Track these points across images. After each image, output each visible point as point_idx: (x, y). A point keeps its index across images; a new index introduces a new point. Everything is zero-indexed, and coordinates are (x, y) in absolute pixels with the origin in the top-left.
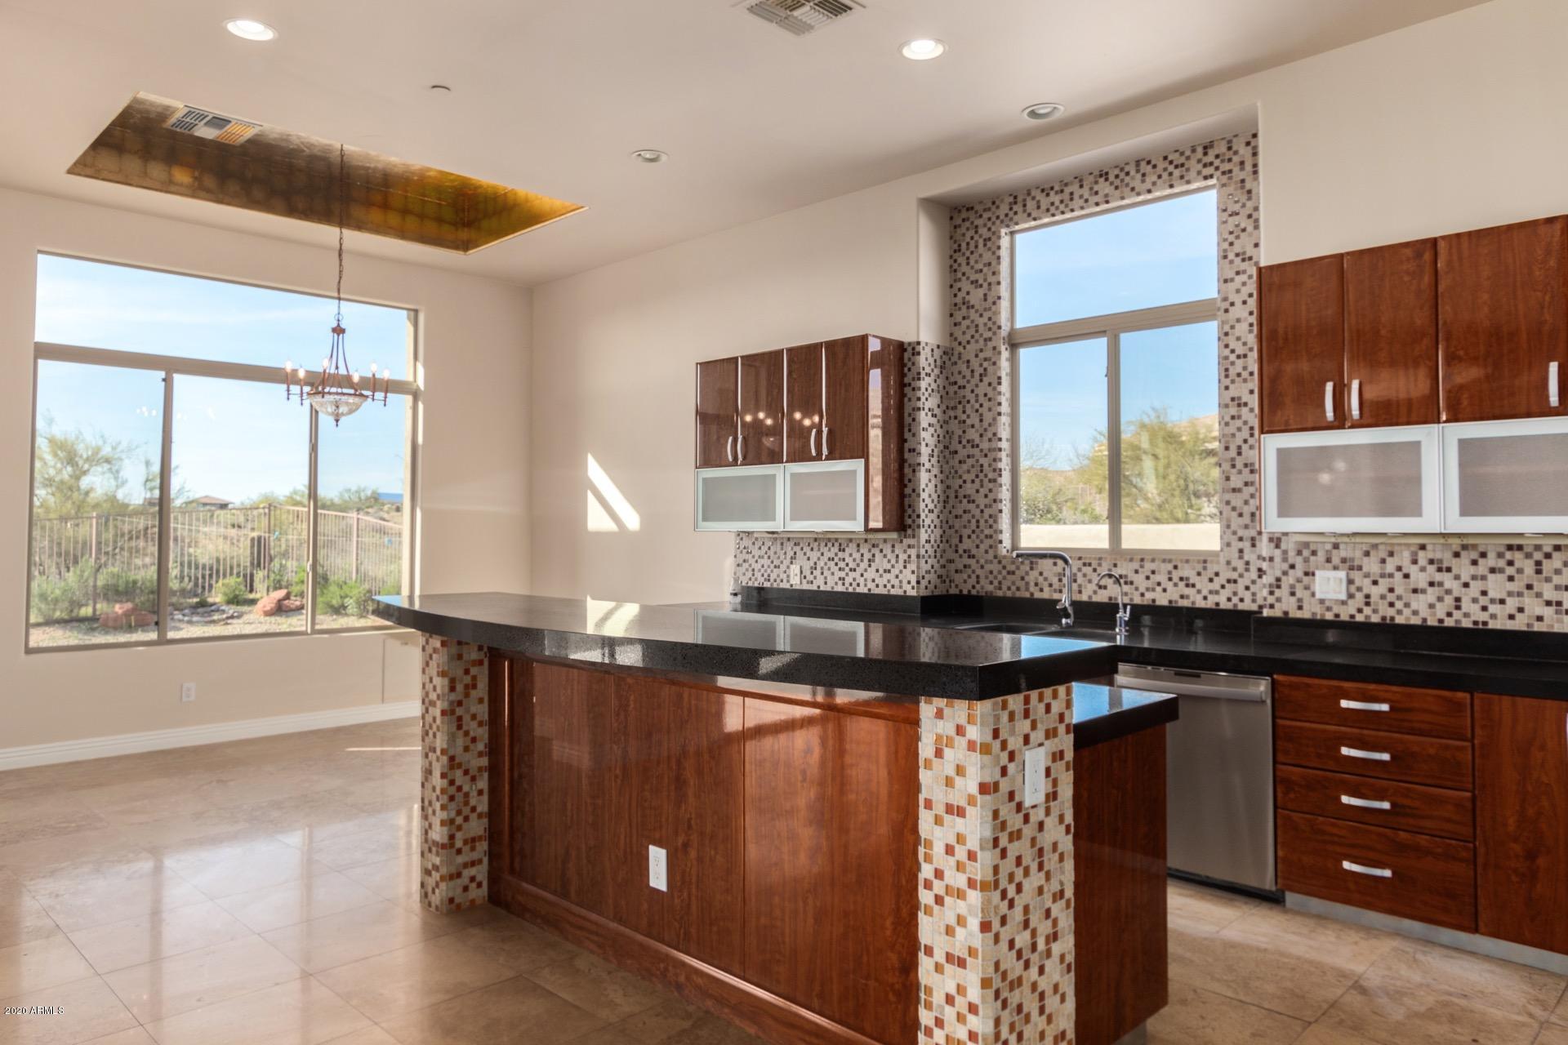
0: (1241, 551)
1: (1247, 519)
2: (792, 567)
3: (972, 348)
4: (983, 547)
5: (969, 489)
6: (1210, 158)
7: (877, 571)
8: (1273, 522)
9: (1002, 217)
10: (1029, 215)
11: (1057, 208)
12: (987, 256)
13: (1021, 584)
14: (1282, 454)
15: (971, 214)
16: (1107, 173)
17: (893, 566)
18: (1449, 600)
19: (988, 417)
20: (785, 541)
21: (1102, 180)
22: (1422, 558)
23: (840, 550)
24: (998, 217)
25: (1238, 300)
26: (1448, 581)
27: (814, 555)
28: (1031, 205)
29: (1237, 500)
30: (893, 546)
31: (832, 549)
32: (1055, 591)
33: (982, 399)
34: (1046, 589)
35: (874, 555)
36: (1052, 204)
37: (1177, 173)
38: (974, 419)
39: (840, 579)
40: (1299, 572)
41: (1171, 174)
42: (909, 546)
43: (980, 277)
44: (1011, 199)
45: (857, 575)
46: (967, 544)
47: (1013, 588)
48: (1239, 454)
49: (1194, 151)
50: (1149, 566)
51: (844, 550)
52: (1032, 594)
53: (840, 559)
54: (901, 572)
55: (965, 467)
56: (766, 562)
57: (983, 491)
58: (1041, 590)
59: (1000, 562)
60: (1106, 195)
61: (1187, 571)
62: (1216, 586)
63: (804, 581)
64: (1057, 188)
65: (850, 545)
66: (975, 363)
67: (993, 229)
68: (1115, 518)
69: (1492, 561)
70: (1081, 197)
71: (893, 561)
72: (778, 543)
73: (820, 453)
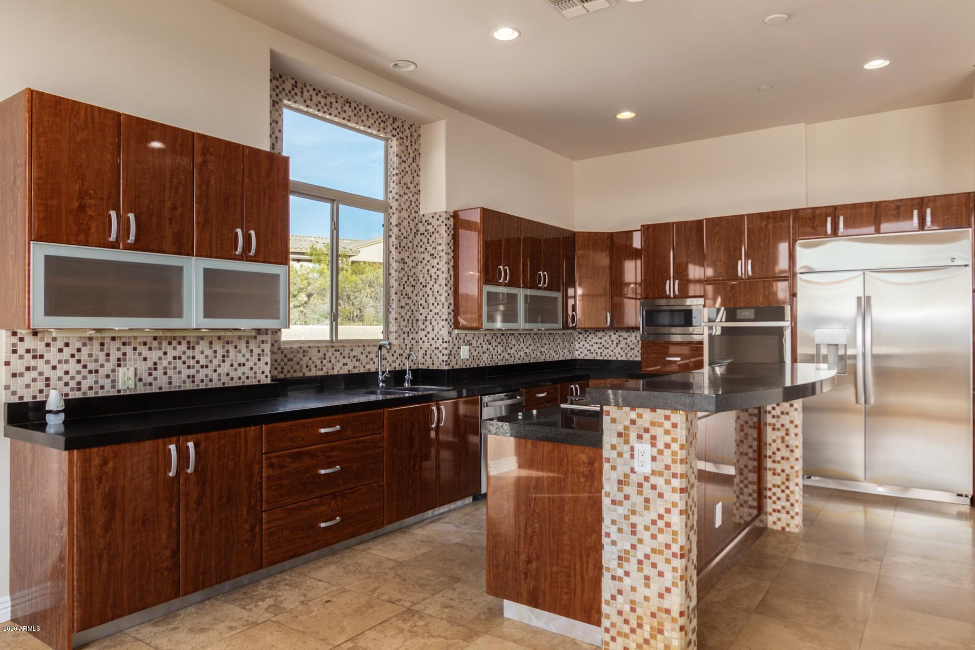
0: (404, 339)
2: (121, 370)
6: (396, 126)
7: (232, 365)
9: (287, 91)
10: (305, 101)
11: (323, 107)
13: (297, 367)
16: (350, 103)
17: (248, 360)
20: (107, 341)
21: (348, 105)
23: (189, 348)
24: (284, 89)
25: (405, 207)
27: (154, 355)
30: (248, 342)
31: (179, 347)
32: (319, 370)
34: (313, 369)
35: (228, 351)
36: (320, 103)
37: (382, 124)
39: (189, 377)
41: (380, 124)
42: (263, 342)
44: (293, 82)
45: (209, 371)
47: (292, 371)
48: (404, 288)
49: (389, 117)
50: (368, 349)
51: (194, 348)
52: (304, 374)
53: (188, 357)
54: (255, 364)
56: (73, 367)
58: (310, 370)
59: (282, 352)
60: (350, 117)
63: (140, 384)
64: (323, 93)
65: (202, 342)
67: (280, 96)
70: (337, 109)
71: (248, 355)
72: (96, 344)
73: (244, 254)
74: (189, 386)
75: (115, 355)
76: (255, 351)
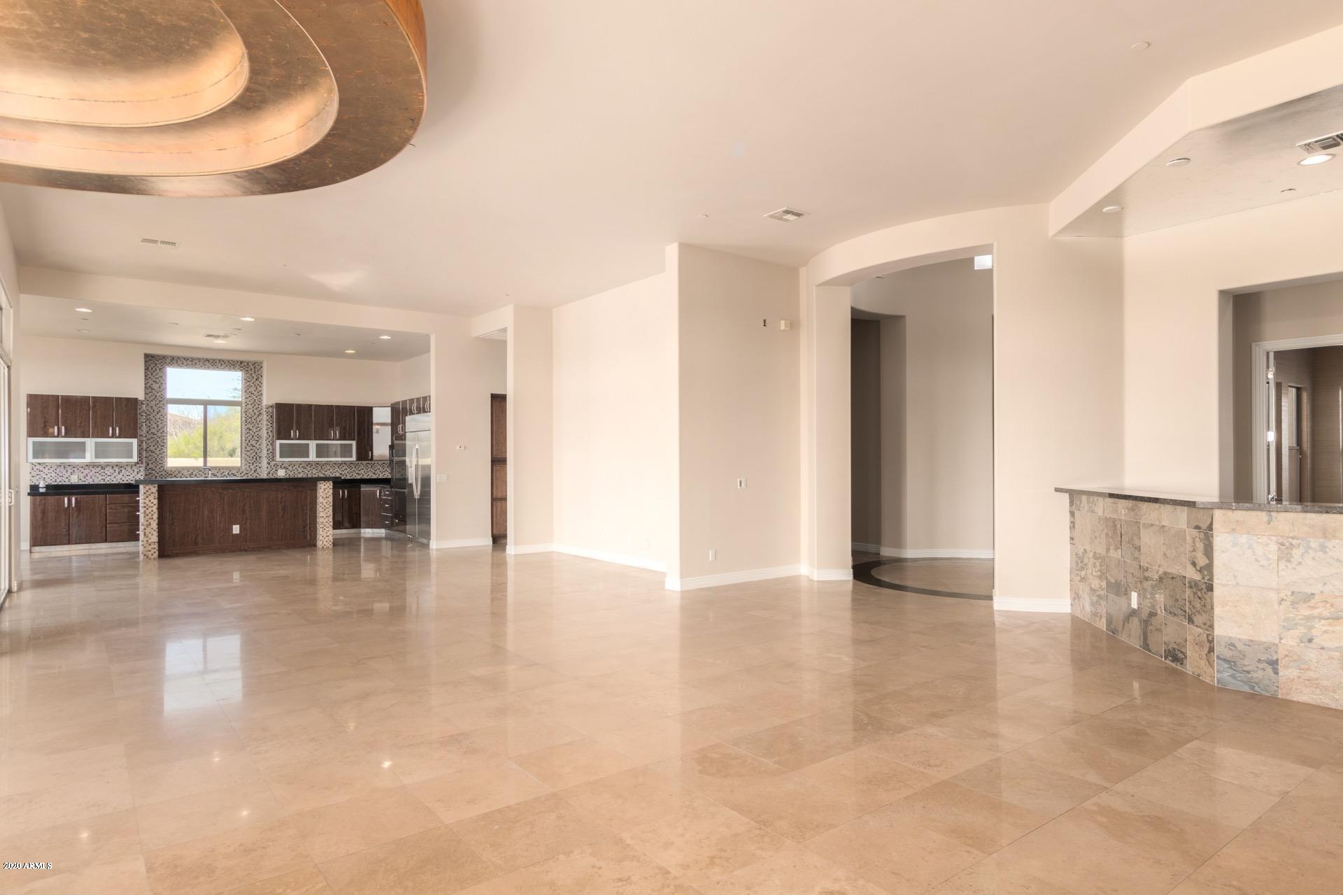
0: (249, 466)
1: (251, 458)
2: (73, 477)
3: (154, 403)
4: (158, 467)
6: (242, 365)
7: (123, 476)
8: (278, 458)
9: (167, 363)
10: (178, 365)
11: (191, 366)
12: (160, 374)
14: (281, 444)
15: (154, 359)
16: (208, 361)
17: (131, 474)
19: (160, 426)
20: (67, 466)
22: (301, 466)
23: (102, 469)
24: (165, 363)
25: (250, 403)
27: (87, 471)
28: (179, 362)
29: (248, 453)
30: (131, 467)
31: (97, 469)
33: (158, 419)
35: (121, 470)
37: (230, 366)
38: (155, 426)
39: (102, 479)
40: (273, 470)
41: (228, 366)
42: (140, 467)
43: (158, 381)
44: (171, 359)
45: (112, 477)
46: (150, 466)
48: (249, 442)
49: (238, 362)
50: (222, 471)
53: (102, 472)
56: (53, 475)
57: (158, 449)
61: (234, 472)
62: (242, 475)
63: (80, 481)
64: (191, 360)
65: (108, 467)
66: (155, 408)
67: (163, 366)
68: (205, 456)
69: (314, 466)
70: (198, 364)
71: (132, 472)
72: (62, 467)
73: (113, 436)
74: (102, 482)
75: (70, 471)
76: (136, 471)
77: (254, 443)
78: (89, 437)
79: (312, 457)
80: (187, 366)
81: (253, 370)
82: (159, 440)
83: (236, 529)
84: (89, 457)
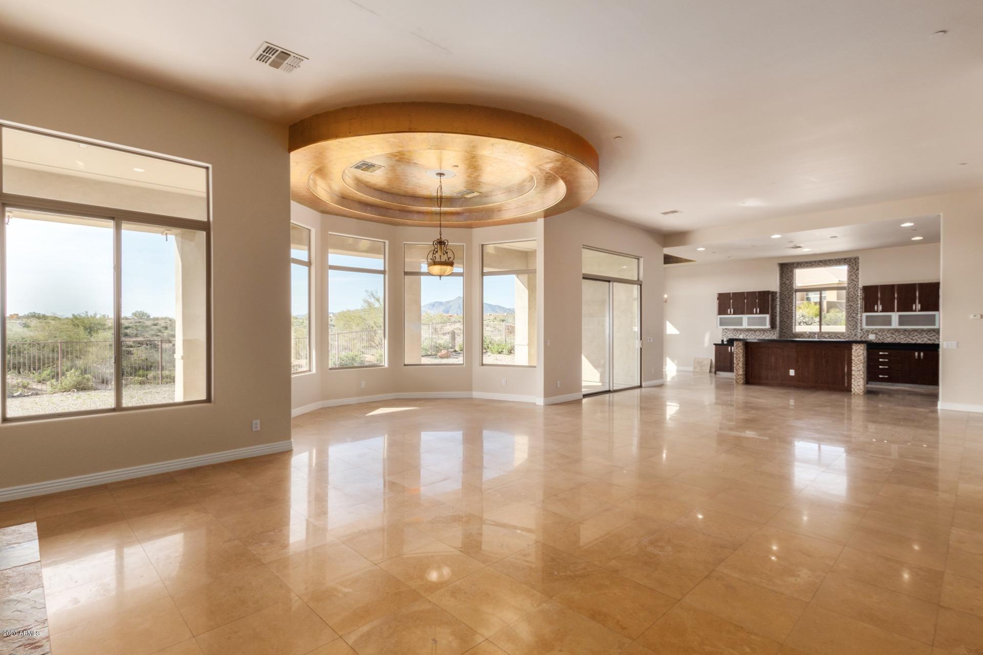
0: (851, 332)
1: (852, 326)
3: (786, 293)
4: (789, 331)
5: (785, 320)
7: (766, 336)
9: (794, 267)
10: (802, 267)
12: (791, 274)
13: (798, 338)
14: (866, 316)
15: (785, 266)
18: (894, 339)
19: (790, 306)
22: (889, 332)
26: (894, 336)
28: (802, 265)
29: (850, 323)
35: (766, 333)
38: (787, 306)
40: (866, 335)
41: (837, 263)
42: (775, 331)
43: (789, 278)
44: (797, 264)
46: (784, 331)
49: (843, 259)
54: (772, 336)
55: (784, 316)
57: (789, 320)
59: (792, 334)
60: (821, 265)
61: (839, 335)
62: (845, 338)
63: (744, 338)
64: (808, 263)
66: (788, 295)
67: (792, 269)
68: (820, 325)
70: (815, 265)
71: (770, 334)
72: (736, 331)
73: (756, 313)
76: (772, 333)
77: (854, 315)
78: (744, 314)
79: (895, 324)
80: (807, 267)
81: (854, 263)
82: (790, 315)
83: (792, 373)
84: (745, 325)
